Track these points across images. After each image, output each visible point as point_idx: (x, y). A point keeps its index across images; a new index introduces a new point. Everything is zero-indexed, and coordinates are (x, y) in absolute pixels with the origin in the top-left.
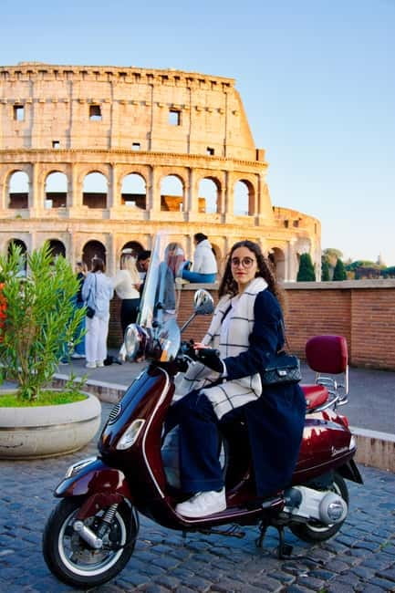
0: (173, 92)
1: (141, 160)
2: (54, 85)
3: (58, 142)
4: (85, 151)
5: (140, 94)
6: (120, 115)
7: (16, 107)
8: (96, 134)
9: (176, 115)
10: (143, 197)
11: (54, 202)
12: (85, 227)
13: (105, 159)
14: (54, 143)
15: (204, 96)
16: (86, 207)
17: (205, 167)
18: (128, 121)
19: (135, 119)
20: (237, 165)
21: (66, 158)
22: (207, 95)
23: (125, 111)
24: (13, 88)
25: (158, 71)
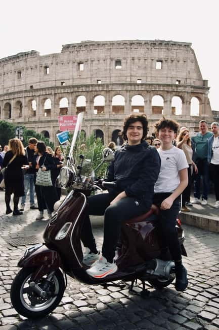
0: (159, 51)
1: (142, 88)
2: (98, 52)
3: (100, 80)
4: (113, 84)
5: (141, 54)
6: (131, 65)
7: (79, 64)
8: (119, 75)
9: (160, 63)
10: (142, 107)
11: (98, 110)
12: (113, 123)
13: (123, 88)
14: (98, 80)
15: (175, 53)
16: (114, 113)
17: (175, 90)
18: (135, 68)
19: (139, 67)
20: (193, 89)
21: (104, 88)
22: (177, 52)
23: (133, 63)
24: (79, 54)
25: (150, 41)
